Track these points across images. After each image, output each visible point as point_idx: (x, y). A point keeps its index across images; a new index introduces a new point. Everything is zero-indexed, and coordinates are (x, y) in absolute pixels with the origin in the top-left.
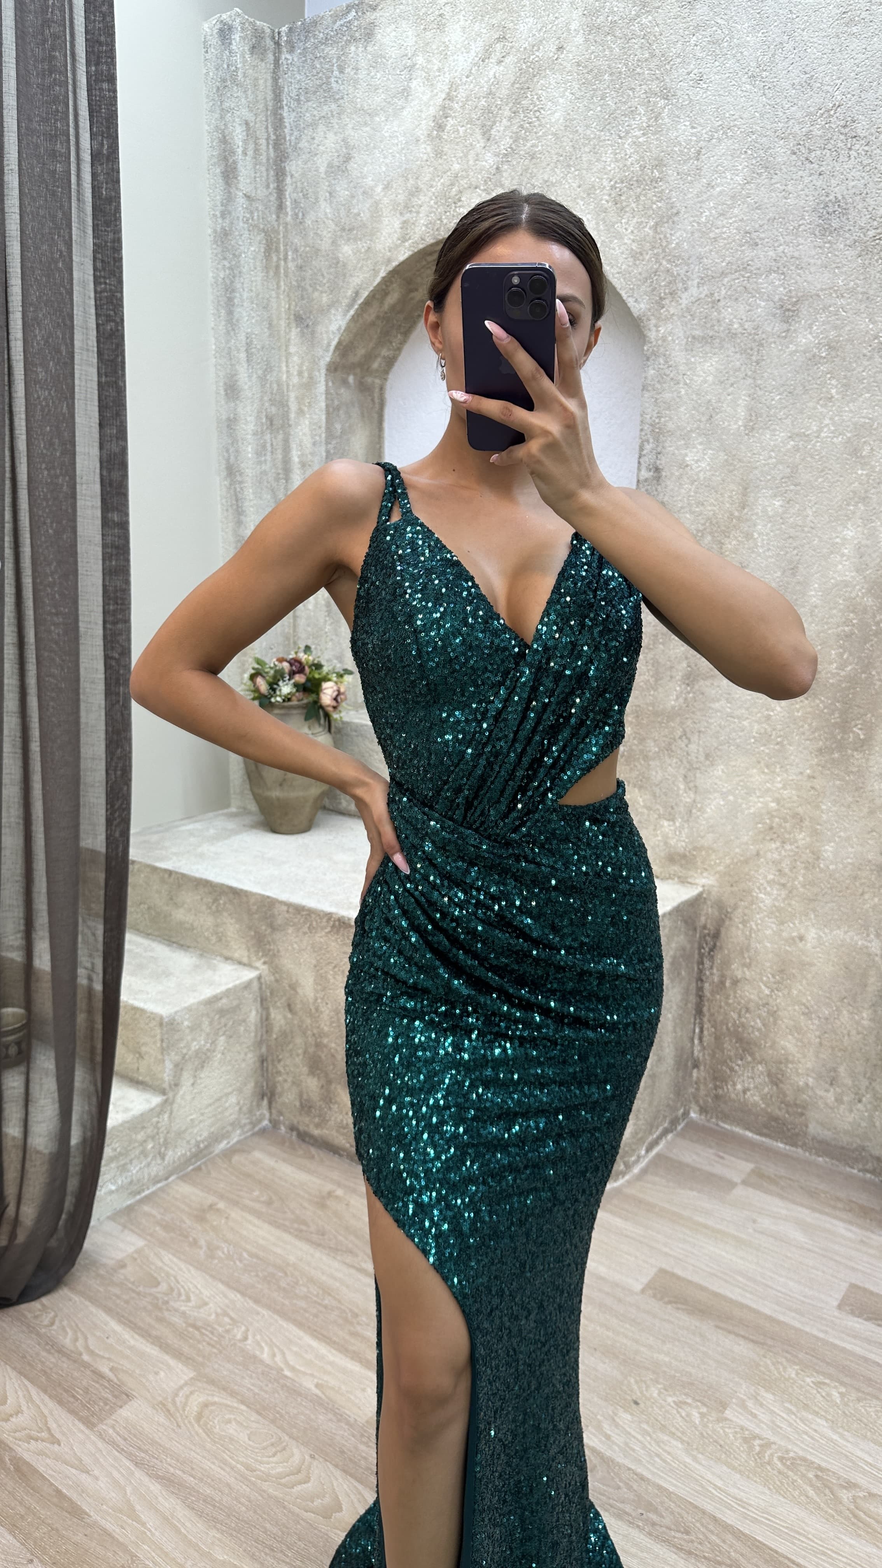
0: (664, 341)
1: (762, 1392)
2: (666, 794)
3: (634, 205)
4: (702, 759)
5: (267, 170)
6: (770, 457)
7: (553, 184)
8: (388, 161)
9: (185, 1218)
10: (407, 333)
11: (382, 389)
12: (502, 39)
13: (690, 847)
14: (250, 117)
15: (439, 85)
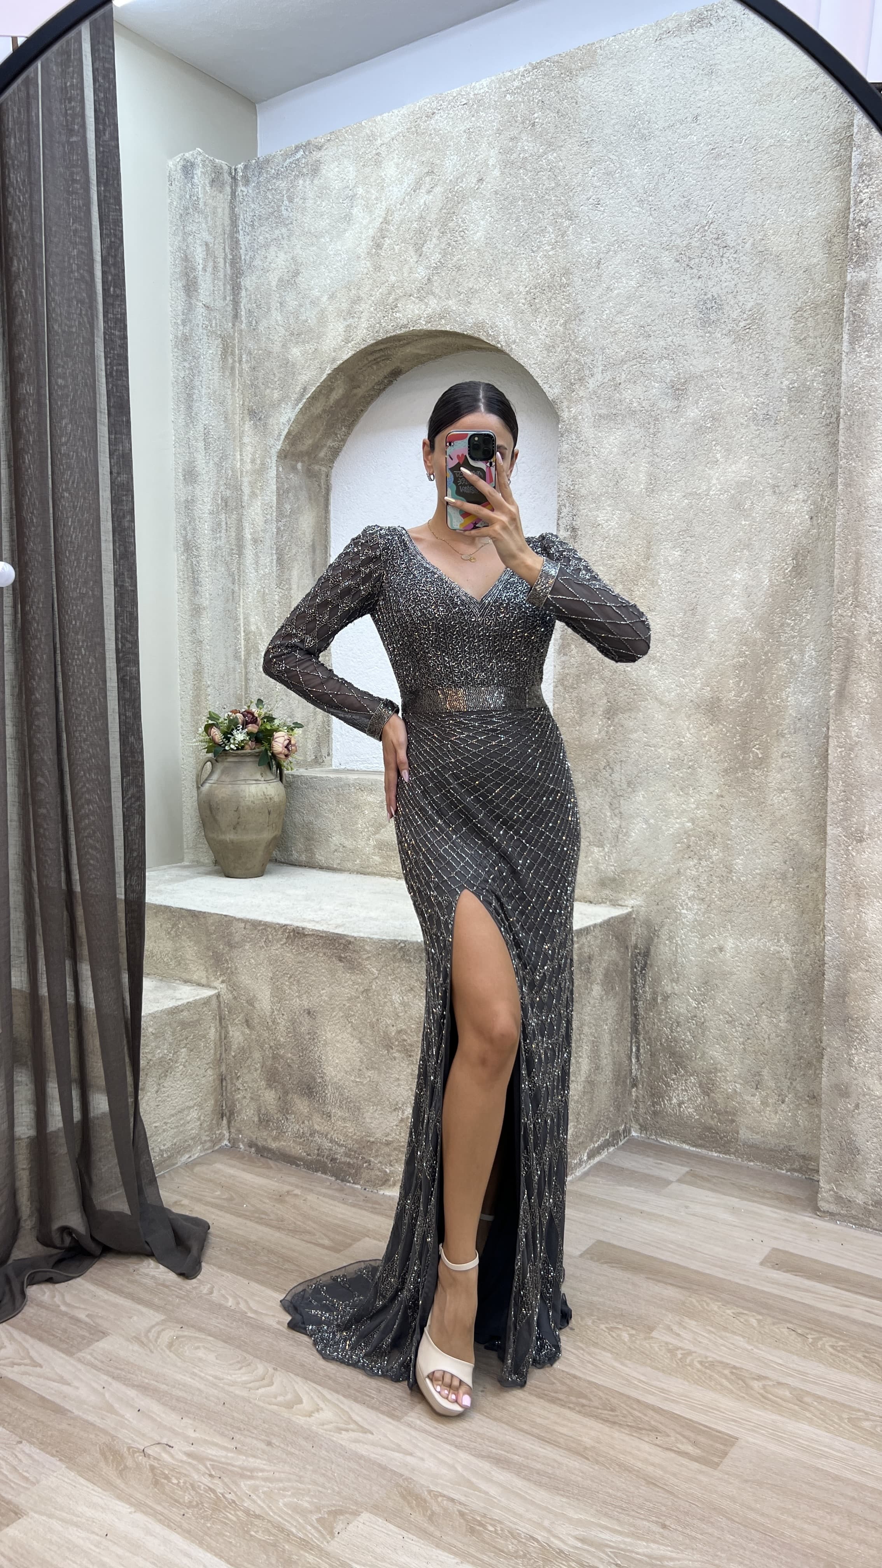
0: (575, 419)
1: (687, 1320)
3: (546, 307)
4: (625, 786)
5: (224, 285)
6: (669, 514)
7: (477, 291)
8: (332, 275)
10: (350, 426)
11: (327, 476)
12: (431, 173)
13: (619, 870)
14: (209, 238)
15: (377, 211)
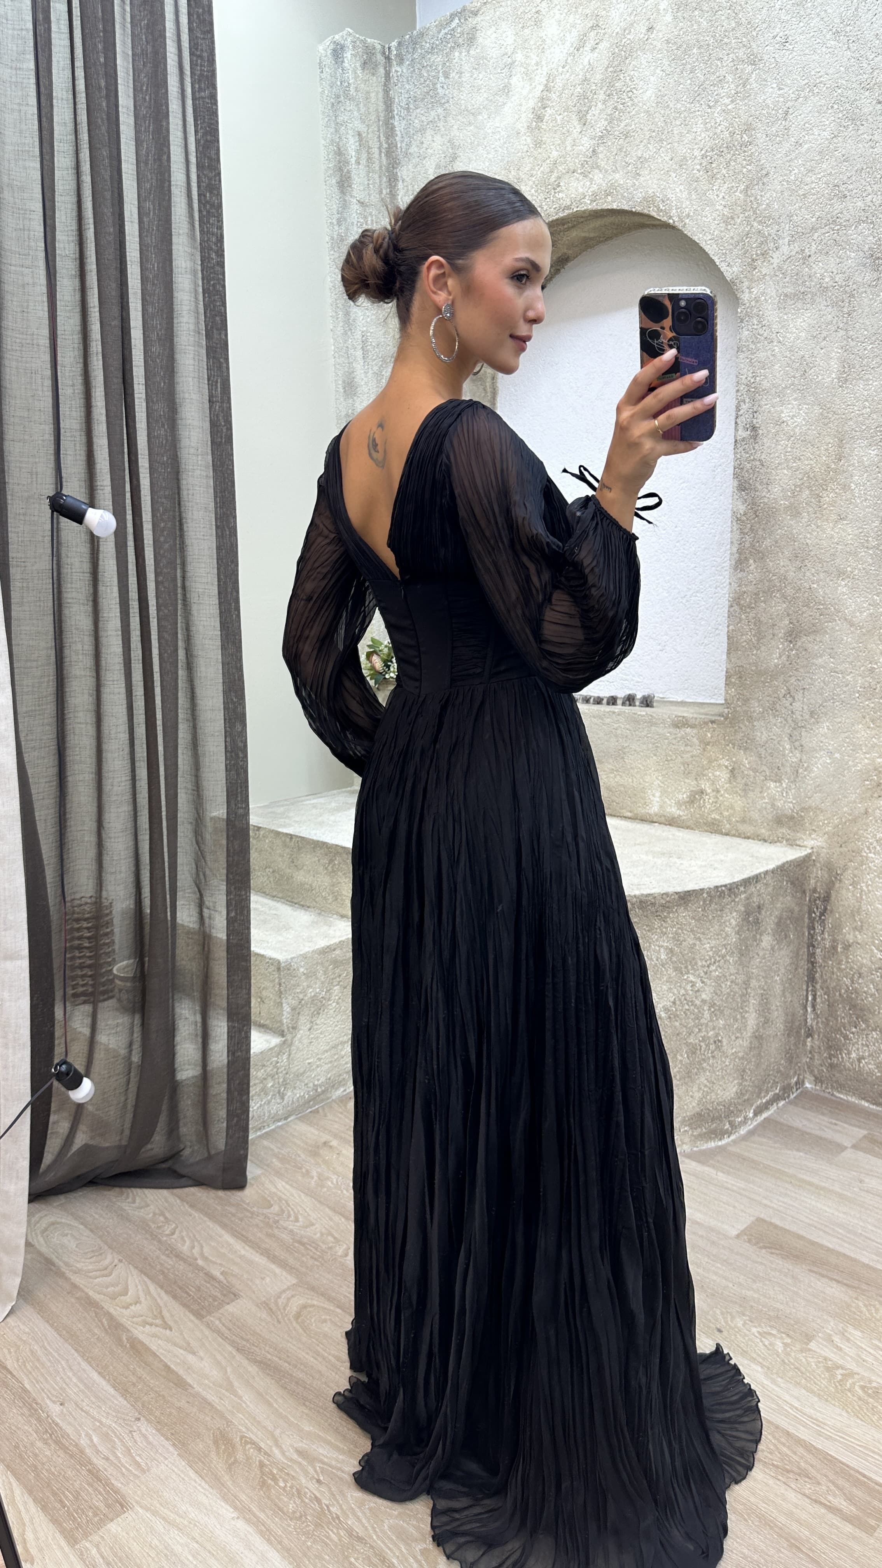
0: (757, 302)
1: (851, 1329)
2: (771, 755)
3: (724, 171)
4: (807, 717)
5: (380, 177)
6: (865, 407)
7: (646, 160)
8: (490, 156)
9: (299, 1152)
12: (596, 26)
13: (797, 808)
14: (362, 128)
15: (537, 78)
